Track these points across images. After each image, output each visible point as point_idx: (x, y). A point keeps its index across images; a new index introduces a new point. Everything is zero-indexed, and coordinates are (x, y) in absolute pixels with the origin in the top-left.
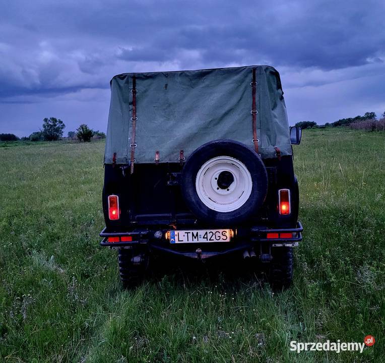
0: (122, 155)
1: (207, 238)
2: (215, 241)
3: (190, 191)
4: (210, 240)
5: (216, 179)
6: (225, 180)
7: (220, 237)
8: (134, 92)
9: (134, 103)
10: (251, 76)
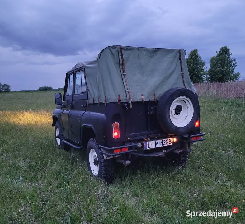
0: (124, 97)
1: (162, 144)
2: (166, 145)
3: (168, 116)
4: (164, 145)
5: (174, 109)
6: (178, 110)
7: (168, 142)
8: (122, 58)
9: (123, 64)
10: (178, 54)
